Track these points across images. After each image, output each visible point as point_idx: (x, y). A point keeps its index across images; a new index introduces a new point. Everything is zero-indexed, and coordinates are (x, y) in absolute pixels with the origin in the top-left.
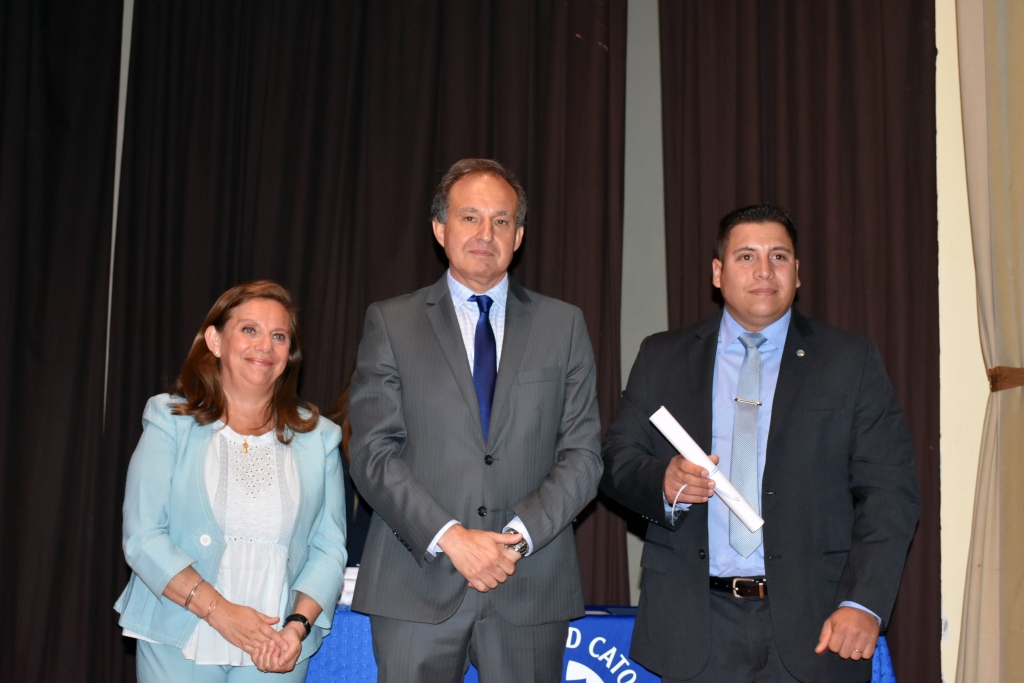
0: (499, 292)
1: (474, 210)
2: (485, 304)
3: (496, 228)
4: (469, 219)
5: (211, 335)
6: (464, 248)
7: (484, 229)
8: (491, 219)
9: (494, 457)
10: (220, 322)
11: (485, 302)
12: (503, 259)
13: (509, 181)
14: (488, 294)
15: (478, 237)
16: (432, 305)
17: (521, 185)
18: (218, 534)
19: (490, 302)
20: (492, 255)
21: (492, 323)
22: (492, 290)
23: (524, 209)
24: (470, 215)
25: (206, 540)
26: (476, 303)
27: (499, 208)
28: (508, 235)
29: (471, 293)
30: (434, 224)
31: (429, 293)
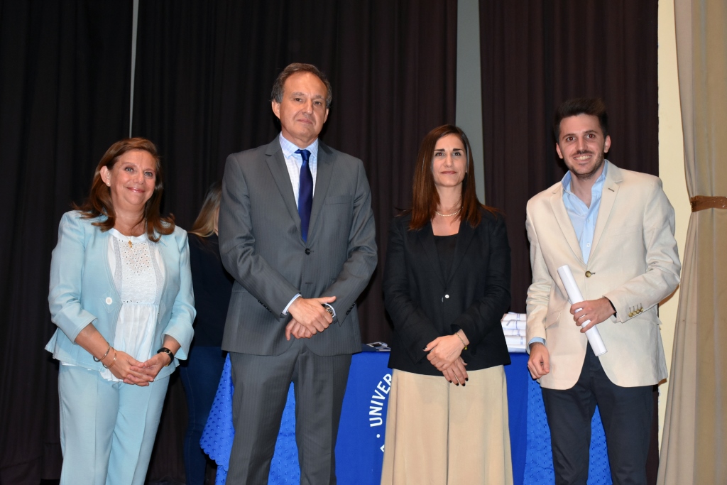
0: (313, 148)
1: (301, 94)
2: (305, 155)
3: (315, 106)
4: (298, 100)
5: (104, 172)
6: (294, 118)
7: (308, 106)
8: (312, 100)
9: (311, 250)
10: (110, 164)
11: (305, 153)
12: (317, 127)
13: (322, 79)
14: (307, 149)
15: (304, 111)
16: (270, 156)
17: (329, 81)
18: (117, 296)
19: (309, 153)
20: (311, 123)
21: (310, 167)
22: (310, 147)
23: (330, 97)
24: (298, 97)
25: (109, 301)
26: (300, 155)
27: (318, 94)
28: (322, 111)
29: (296, 148)
30: (273, 103)
31: (268, 148)
